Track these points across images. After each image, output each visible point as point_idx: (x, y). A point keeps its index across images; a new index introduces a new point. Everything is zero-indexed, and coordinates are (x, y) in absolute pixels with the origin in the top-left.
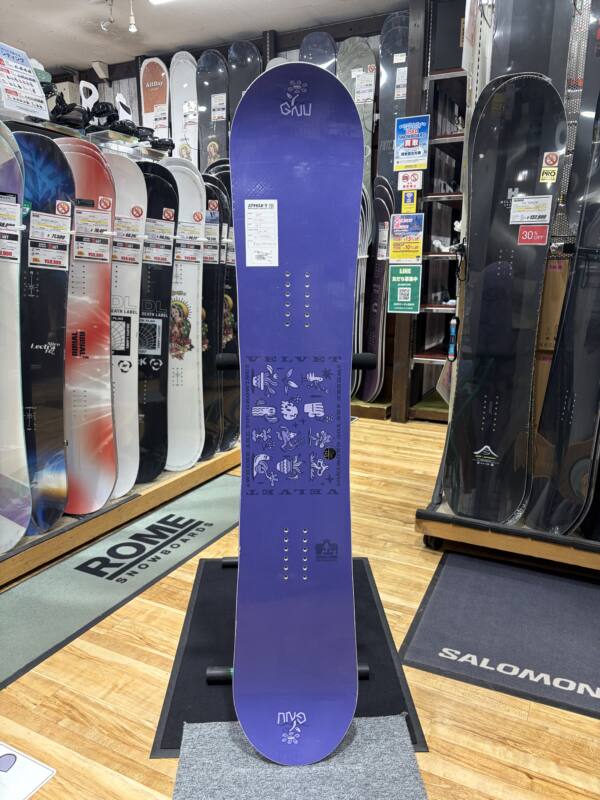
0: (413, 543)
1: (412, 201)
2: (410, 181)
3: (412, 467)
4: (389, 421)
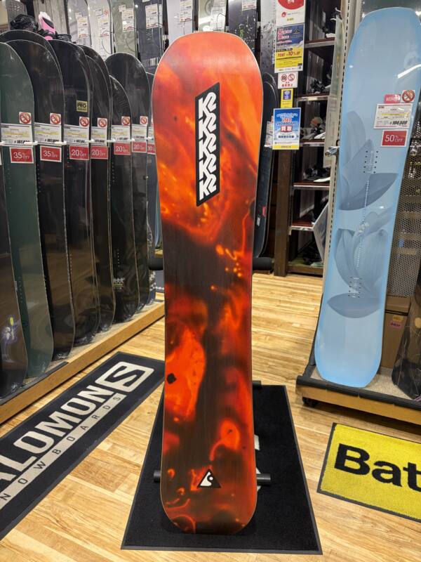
0: (294, 401)
1: (290, 98)
2: (287, 81)
3: (291, 321)
4: (272, 276)
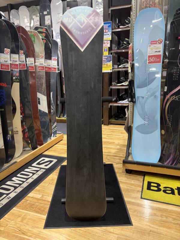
1: (107, 51)
2: (106, 44)
3: (114, 141)
4: (102, 125)
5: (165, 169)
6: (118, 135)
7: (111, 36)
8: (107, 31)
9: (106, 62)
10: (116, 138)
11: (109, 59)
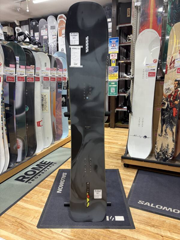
1: (114, 62)
2: (113, 56)
3: (118, 142)
4: (109, 128)
5: (155, 164)
6: (122, 137)
7: (118, 50)
8: (115, 45)
9: (113, 72)
10: (120, 139)
11: (116, 70)
